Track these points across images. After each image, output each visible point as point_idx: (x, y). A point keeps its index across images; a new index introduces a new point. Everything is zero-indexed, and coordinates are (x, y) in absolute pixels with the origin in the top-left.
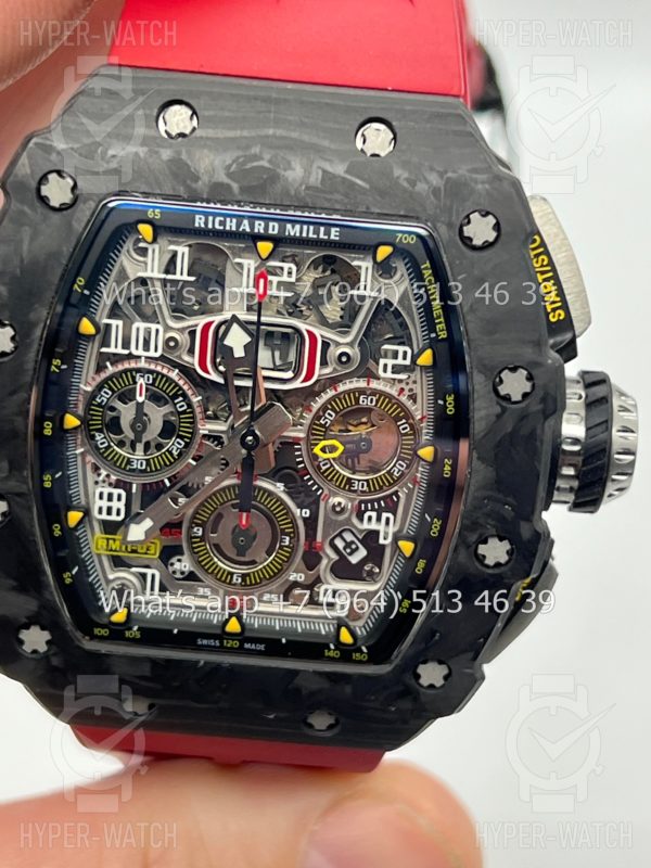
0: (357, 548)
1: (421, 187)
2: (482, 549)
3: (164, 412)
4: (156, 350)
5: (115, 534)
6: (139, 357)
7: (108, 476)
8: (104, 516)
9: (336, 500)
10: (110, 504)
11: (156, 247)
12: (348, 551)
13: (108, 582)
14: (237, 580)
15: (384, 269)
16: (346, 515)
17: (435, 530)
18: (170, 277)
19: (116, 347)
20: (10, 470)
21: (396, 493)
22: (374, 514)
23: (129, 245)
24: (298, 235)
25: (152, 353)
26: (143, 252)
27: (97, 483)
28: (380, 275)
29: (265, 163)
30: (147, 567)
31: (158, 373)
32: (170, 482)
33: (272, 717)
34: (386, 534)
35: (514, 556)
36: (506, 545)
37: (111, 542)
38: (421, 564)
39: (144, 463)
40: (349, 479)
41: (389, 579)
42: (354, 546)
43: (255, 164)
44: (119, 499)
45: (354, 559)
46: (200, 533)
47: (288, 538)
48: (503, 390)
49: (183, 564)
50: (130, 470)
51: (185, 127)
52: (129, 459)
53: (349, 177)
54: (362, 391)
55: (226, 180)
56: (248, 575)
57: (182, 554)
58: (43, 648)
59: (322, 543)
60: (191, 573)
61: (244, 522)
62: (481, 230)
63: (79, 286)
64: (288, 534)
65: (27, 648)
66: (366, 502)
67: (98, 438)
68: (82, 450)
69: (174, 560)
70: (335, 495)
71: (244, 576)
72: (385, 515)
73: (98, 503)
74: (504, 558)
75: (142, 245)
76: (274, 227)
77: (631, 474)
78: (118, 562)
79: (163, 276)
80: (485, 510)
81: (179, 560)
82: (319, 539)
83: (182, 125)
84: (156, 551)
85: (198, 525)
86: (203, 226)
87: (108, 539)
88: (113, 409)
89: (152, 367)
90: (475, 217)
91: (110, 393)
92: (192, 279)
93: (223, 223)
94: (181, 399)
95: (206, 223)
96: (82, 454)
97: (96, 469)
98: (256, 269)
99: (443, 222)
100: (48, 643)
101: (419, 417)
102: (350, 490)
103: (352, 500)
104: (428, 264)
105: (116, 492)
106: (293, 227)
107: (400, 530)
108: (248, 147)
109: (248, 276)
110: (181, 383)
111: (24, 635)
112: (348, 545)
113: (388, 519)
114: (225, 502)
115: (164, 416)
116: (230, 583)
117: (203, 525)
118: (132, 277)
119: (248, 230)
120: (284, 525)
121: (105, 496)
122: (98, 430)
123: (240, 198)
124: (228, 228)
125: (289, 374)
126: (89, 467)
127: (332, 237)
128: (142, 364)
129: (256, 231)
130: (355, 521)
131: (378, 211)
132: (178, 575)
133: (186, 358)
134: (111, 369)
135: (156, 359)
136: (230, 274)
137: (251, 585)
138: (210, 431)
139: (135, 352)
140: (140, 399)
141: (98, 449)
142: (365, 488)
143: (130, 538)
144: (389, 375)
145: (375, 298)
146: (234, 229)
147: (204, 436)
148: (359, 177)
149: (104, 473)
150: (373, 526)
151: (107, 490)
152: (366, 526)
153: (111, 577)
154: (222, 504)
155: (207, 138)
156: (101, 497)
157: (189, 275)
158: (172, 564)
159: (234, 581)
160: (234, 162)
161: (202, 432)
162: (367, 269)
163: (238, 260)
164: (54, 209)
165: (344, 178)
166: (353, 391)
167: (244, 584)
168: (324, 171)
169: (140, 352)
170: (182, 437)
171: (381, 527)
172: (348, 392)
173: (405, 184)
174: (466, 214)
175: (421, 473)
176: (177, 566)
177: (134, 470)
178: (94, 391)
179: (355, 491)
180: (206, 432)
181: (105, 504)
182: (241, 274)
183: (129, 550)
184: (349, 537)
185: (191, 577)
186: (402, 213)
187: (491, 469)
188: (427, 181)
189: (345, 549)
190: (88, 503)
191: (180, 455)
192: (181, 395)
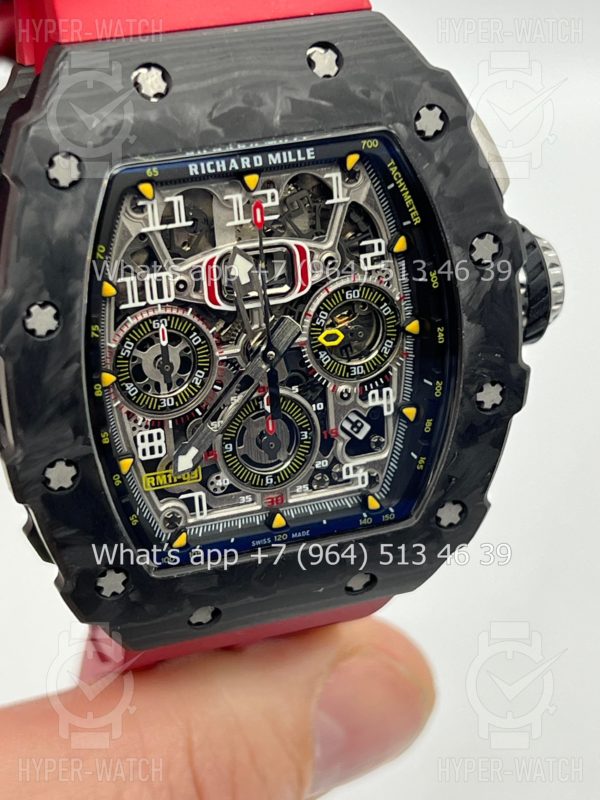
0: (362, 425)
1: (373, 96)
2: (480, 397)
3: (180, 349)
4: (169, 296)
6: (156, 305)
7: (144, 420)
8: (149, 457)
9: (341, 388)
10: (152, 444)
11: (155, 202)
12: (355, 429)
13: (159, 513)
14: (269, 481)
15: (350, 176)
16: (352, 399)
17: (438, 391)
18: (171, 226)
19: (134, 301)
21: (389, 369)
22: (376, 392)
23: (127, 204)
24: (280, 162)
25: (166, 299)
26: (142, 209)
27: (134, 429)
28: (347, 182)
29: (240, 104)
30: (190, 491)
31: (171, 316)
32: (201, 410)
34: (389, 406)
35: (507, 395)
36: (498, 388)
37: (158, 478)
38: (429, 423)
39: (172, 399)
40: (348, 367)
41: (395, 445)
42: (359, 425)
43: (232, 106)
44: (159, 437)
45: (361, 436)
46: (231, 449)
47: (306, 433)
48: (476, 256)
49: (223, 480)
50: (162, 409)
51: (160, 87)
52: (159, 399)
53: (313, 100)
54: (346, 288)
55: (210, 127)
56: (278, 474)
57: (218, 471)
58: (120, 589)
59: (336, 429)
60: (230, 486)
61: (271, 428)
62: (430, 122)
63: (101, 253)
64: (305, 429)
65: (107, 593)
66: (368, 383)
67: (128, 388)
68: (119, 402)
69: (213, 478)
70: (341, 384)
71: (274, 476)
72: (385, 390)
73: (141, 446)
74: (498, 400)
75: (140, 203)
76: (258, 162)
77: (561, 303)
78: (163, 494)
79: (164, 227)
80: (480, 362)
81: (218, 478)
82: (332, 426)
83: (156, 86)
84: (198, 473)
85: (227, 442)
86: (197, 173)
87: (155, 476)
88: (135, 358)
89: (169, 311)
90: (424, 111)
91: (132, 344)
92: (190, 223)
93: (213, 167)
94: (195, 334)
95: (199, 170)
96: (117, 406)
97: (130, 415)
98: (243, 200)
99: (401, 122)
100: (124, 583)
101: (398, 298)
102: (350, 377)
103: (354, 385)
104: (393, 162)
105: (155, 432)
106: (274, 156)
107: (398, 400)
108: (220, 93)
109: (238, 209)
110: (196, 321)
111: (102, 582)
112: (354, 425)
113: (388, 393)
114: (247, 416)
115: (180, 353)
116: (264, 486)
117: (232, 441)
118: (134, 235)
119: (237, 168)
120: (300, 421)
121: (146, 438)
122: (127, 381)
123: (227, 140)
124: (219, 170)
125: (286, 288)
126: (125, 416)
127: (309, 157)
128: (160, 311)
129: (244, 167)
130: (359, 402)
131: (344, 125)
132: (219, 491)
133: (195, 296)
134: (132, 321)
135: (169, 303)
136: (217, 213)
137: (282, 481)
138: (228, 355)
139: (151, 302)
140: (164, 343)
141: (130, 397)
142: (363, 371)
143: (180, 470)
144: (370, 267)
145: (345, 203)
146: (224, 169)
147: (223, 361)
148: (322, 99)
149: (141, 419)
150: (377, 402)
151: (146, 433)
152: (371, 403)
153: (162, 509)
154: (245, 418)
155: (184, 92)
156: (143, 440)
157: (187, 220)
158: (212, 483)
159: (267, 482)
160: (213, 108)
161: (221, 358)
162: (337, 179)
163: (226, 197)
164: (63, 188)
165: (310, 103)
166: (339, 289)
167: (276, 484)
168: (293, 101)
169: (156, 301)
170: (201, 368)
171: (384, 402)
172: (335, 291)
173: (362, 96)
174: (416, 111)
175: (408, 345)
176: (219, 483)
177: (164, 409)
178: (119, 346)
179: (353, 377)
180: (225, 358)
181: (147, 445)
182: (232, 209)
183: (175, 480)
184: (354, 418)
185: (231, 489)
186: (366, 122)
187: (480, 326)
188: (379, 90)
189: (352, 428)
190: (130, 448)
191: (202, 384)
192: (195, 330)
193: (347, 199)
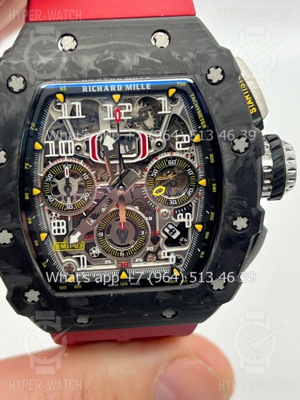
0: (175, 231)
1: (185, 59)
2: (235, 223)
3: (78, 181)
4: (71, 153)
5: (62, 241)
6: (64, 157)
7: (56, 215)
8: (57, 234)
9: (163, 211)
10: (59, 228)
11: (65, 104)
12: (171, 233)
13: (62, 264)
14: (122, 254)
15: (173, 100)
16: (169, 217)
17: (212, 217)
18: (74, 117)
19: (52, 154)
20: (12, 219)
21: (190, 203)
22: (182, 214)
23: (52, 105)
24: (131, 89)
26: (59, 107)
27: (51, 219)
28: (171, 103)
29: (112, 58)
30: (79, 254)
31: (73, 163)
32: (86, 213)
33: (146, 315)
34: (188, 223)
35: (250, 224)
36: (245, 220)
37: (62, 245)
38: (207, 234)
39: (72, 206)
40: (168, 200)
41: (192, 243)
42: (174, 231)
43: (107, 59)
44: (63, 224)
45: (175, 237)
46: (102, 235)
47: (143, 232)
48: (235, 148)
49: (97, 251)
50: (66, 210)
51: (72, 46)
52: (65, 205)
53: (151, 59)
54: (169, 158)
55: (94, 68)
56: (127, 251)
57: (95, 246)
58: (37, 299)
59: (159, 231)
60: (101, 254)
61: (122, 227)
62: (215, 75)
63: (33, 127)
64: (143, 230)
65: (29, 300)
66: (177, 209)
67: (49, 198)
68: (43, 204)
69: (92, 249)
70: (163, 208)
71: (125, 252)
72: (187, 214)
73: (53, 228)
74: (245, 226)
75: (58, 104)
76: (120, 88)
77: (295, 179)
78: (65, 254)
79: (70, 117)
80: (234, 205)
81: (94, 249)
82: (158, 230)
83: (70, 45)
84: (83, 245)
85: (101, 231)
86: (87, 91)
87: (60, 244)
88: (54, 183)
89: (71, 161)
90: (212, 70)
91: (52, 176)
92: (84, 117)
93: (96, 88)
94: (85, 174)
95: (88, 90)
96: (43, 206)
97: (50, 212)
98: (113, 108)
99: (198, 74)
100: (39, 296)
101: (196, 167)
102: (169, 205)
103: (170, 209)
104: (193, 95)
105: (61, 221)
106: (129, 86)
107: (195, 220)
108: (102, 51)
109: (110, 112)
110: (85, 166)
111: (27, 294)
112: (171, 231)
113: (188, 216)
114: (112, 219)
115: (78, 183)
116: (119, 256)
117: (103, 231)
118: (55, 120)
119: (108, 90)
120: (140, 225)
121: (56, 224)
122: (48, 194)
123: (102, 75)
124: (98, 91)
125: (135, 155)
126: (46, 212)
127: (147, 88)
128: (66, 160)
129: (112, 90)
130: (173, 219)
131: (167, 73)
132: (95, 256)
133: (86, 154)
134: (51, 164)
135: (71, 157)
136: (101, 112)
137: (129, 255)
138: (101, 187)
139: (62, 155)
140: (67, 177)
141: (50, 203)
142: (176, 203)
143: (71, 243)
144: (181, 149)
145: (170, 114)
146: (101, 90)
147: (98, 189)
148: (156, 59)
149: (54, 213)
150: (182, 220)
151: (56, 221)
152: (179, 220)
153: (63, 261)
154: (110, 220)
155: (83, 50)
156: (54, 225)
157: (82, 115)
158: (91, 252)
160: (97, 59)
162: (165, 101)
163: (104, 105)
164: (16, 93)
165: (149, 60)
166: (165, 159)
167: (125, 256)
168: (140, 58)
169: (64, 154)
170: (88, 192)
171: (186, 220)
172: (162, 160)
173: (178, 59)
174: (208, 69)
175: (201, 192)
176: (94, 252)
177: (68, 210)
178: (44, 176)
179: (171, 205)
181: (56, 228)
182: (107, 111)
183: (71, 248)
184: (171, 227)
185: (101, 256)
186: (179, 72)
187: (234, 185)
188: (188, 56)
190: (48, 228)
191: (88, 200)
192: (85, 172)
193: (170, 112)
